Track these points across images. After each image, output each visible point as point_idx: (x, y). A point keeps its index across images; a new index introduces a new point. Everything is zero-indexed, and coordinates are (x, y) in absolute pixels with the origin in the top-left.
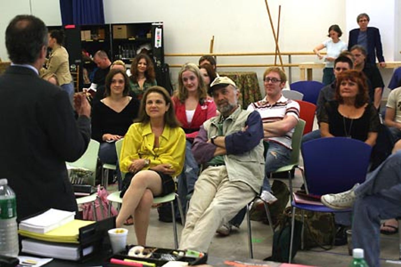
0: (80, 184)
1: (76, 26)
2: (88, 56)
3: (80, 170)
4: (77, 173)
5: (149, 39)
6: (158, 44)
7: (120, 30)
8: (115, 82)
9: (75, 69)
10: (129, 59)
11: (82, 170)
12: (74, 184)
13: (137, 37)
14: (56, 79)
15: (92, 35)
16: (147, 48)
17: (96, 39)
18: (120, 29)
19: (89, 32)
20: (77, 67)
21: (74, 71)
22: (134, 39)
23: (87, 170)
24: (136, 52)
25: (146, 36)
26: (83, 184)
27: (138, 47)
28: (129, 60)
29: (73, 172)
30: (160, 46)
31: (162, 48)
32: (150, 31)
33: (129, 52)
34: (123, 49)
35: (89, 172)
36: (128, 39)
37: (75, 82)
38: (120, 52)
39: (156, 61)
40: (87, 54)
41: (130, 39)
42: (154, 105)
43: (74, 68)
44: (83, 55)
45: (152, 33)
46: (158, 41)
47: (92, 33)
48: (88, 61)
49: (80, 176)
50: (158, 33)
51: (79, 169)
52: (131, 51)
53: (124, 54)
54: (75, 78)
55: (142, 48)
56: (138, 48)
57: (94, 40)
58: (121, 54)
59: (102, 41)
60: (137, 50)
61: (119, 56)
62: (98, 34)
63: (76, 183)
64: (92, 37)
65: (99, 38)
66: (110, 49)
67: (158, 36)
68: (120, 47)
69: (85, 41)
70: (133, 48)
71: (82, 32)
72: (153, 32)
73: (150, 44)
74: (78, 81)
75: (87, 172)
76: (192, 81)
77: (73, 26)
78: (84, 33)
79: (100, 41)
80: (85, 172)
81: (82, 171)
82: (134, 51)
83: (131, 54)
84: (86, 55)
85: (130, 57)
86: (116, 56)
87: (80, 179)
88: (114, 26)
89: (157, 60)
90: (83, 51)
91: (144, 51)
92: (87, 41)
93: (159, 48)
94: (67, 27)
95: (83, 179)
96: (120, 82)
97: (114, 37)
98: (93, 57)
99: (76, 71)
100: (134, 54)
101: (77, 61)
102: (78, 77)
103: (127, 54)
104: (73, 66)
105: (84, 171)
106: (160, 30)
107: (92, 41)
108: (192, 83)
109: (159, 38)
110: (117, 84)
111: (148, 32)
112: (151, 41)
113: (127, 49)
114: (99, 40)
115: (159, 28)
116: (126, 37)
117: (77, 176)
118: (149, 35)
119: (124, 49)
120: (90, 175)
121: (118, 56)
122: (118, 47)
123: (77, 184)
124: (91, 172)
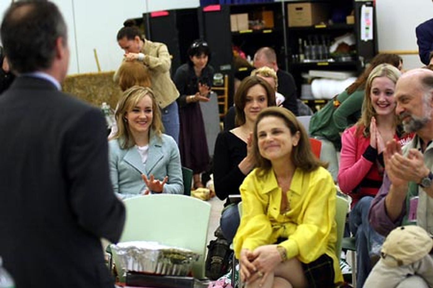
0: (175, 275)
1: (221, 8)
2: (244, 57)
3: (176, 251)
4: (171, 256)
5: (351, 25)
6: (366, 35)
7: (299, 11)
8: (250, 100)
9: (222, 81)
10: (317, 61)
11: (178, 251)
12: (165, 275)
13: (330, 22)
14: (153, 97)
15: (252, 22)
16: (348, 41)
17: (258, 27)
18: (301, 9)
19: (245, 16)
20: (224, 78)
21: (220, 85)
22: (324, 26)
23: (189, 251)
24: (328, 49)
25: (345, 20)
26: (181, 275)
27: (331, 41)
28: (316, 64)
29: (163, 256)
30: (371, 37)
31: (374, 42)
32: (353, 13)
33: (317, 50)
34: (305, 44)
35: (191, 254)
36: (313, 26)
37: (221, 103)
38: (301, 50)
39: (363, 64)
40: (242, 54)
41: (317, 27)
42: (269, 137)
43: (220, 80)
44: (236, 58)
45: (355, 15)
46: (367, 28)
47: (250, 18)
48: (243, 66)
49: (176, 262)
50: (367, 14)
51: (174, 250)
52: (320, 47)
53: (307, 54)
54: (220, 97)
55: (339, 41)
56: (332, 43)
57: (254, 30)
58: (304, 53)
59: (270, 31)
60: (331, 45)
61: (299, 57)
62: (261, 19)
63: (168, 273)
64: (250, 24)
65: (264, 26)
66: (283, 45)
67: (367, 20)
68: (300, 40)
69: (238, 32)
70: (324, 42)
71: (233, 18)
72: (358, 13)
73: (352, 35)
74: (226, 103)
75: (189, 255)
76: (388, 97)
77: (217, 8)
78: (237, 19)
79: (265, 32)
80: (185, 254)
81: (179, 253)
82: (326, 48)
83: (321, 52)
84: (241, 57)
85: (318, 57)
86: (293, 56)
87: (175, 266)
88: (289, 6)
89: (365, 63)
90: (235, 49)
91: (342, 46)
92: (241, 32)
93: (369, 41)
94: (206, 9)
95: (181, 267)
96: (261, 99)
97: (290, 25)
98: (252, 59)
99: (223, 86)
100: (326, 52)
101: (224, 68)
102: (226, 96)
103: (314, 53)
104: (217, 76)
105: (182, 252)
106: (370, 9)
107: (251, 31)
108: (387, 100)
109: (368, 24)
110: (255, 104)
111: (349, 14)
112: (355, 30)
113: (313, 44)
114: (262, 30)
115: (367, 6)
116: (310, 24)
117: (170, 262)
118: (350, 20)
119: (308, 44)
120: (194, 261)
121: (297, 56)
122: (298, 42)
123: (171, 275)
124: (195, 254)
